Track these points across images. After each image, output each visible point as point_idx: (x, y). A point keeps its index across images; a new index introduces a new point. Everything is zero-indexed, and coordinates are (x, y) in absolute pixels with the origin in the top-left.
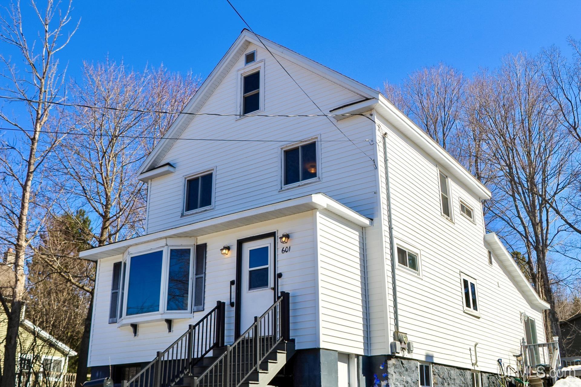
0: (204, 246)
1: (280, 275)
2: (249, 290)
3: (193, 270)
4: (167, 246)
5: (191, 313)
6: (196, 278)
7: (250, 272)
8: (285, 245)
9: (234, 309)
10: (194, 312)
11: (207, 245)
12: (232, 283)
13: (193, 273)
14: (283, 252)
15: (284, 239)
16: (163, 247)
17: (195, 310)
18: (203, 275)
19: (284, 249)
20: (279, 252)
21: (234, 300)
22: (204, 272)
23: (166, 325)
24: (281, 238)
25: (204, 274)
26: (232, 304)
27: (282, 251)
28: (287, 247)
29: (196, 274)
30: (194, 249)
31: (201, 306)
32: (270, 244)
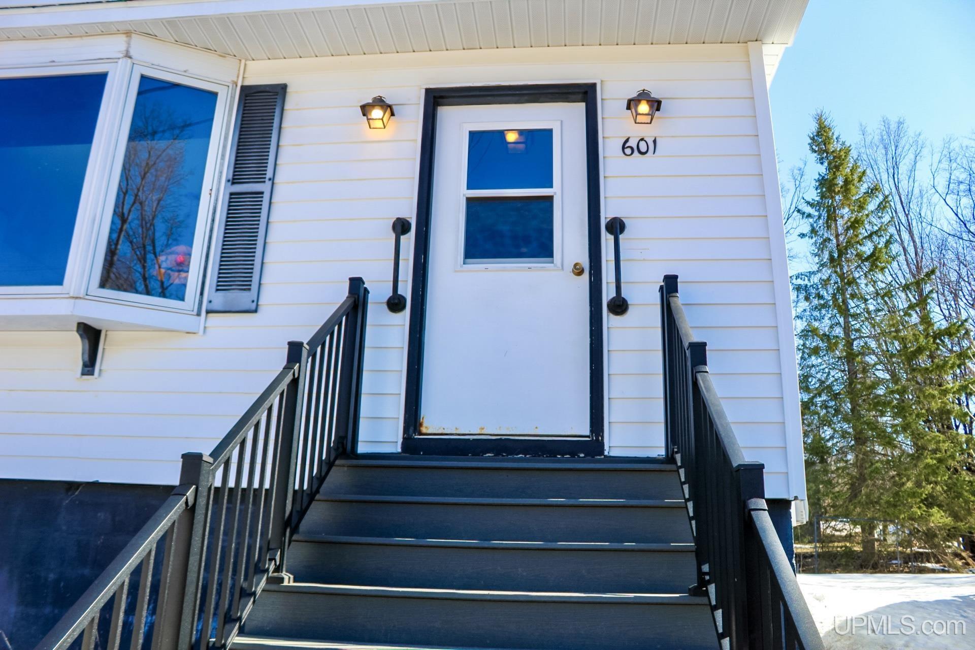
0: (278, 92)
1: (617, 227)
2: (464, 263)
3: (222, 165)
4: (129, 60)
5: (199, 314)
6: (231, 194)
7: (470, 201)
8: (635, 132)
9: (404, 317)
10: (208, 312)
11: (289, 90)
12: (401, 227)
13: (221, 173)
14: (628, 151)
15: (644, 108)
16: (113, 60)
17: (217, 304)
18: (265, 187)
19: (633, 143)
20: (609, 148)
21: (406, 290)
22: (269, 174)
23: (76, 346)
24: (631, 104)
25: (268, 184)
26: (396, 304)
27: (623, 148)
28: (642, 139)
29: (234, 181)
30: (233, 97)
31: (245, 294)
32: (562, 121)
